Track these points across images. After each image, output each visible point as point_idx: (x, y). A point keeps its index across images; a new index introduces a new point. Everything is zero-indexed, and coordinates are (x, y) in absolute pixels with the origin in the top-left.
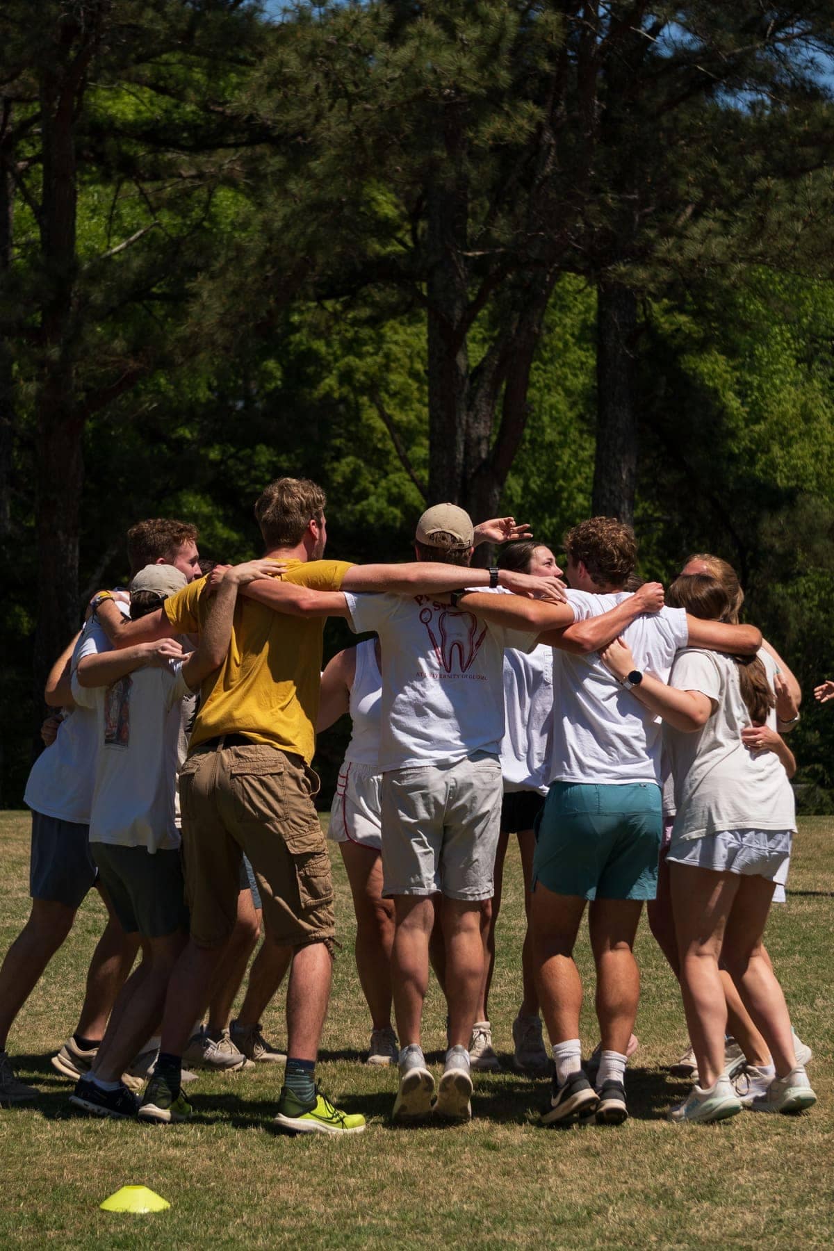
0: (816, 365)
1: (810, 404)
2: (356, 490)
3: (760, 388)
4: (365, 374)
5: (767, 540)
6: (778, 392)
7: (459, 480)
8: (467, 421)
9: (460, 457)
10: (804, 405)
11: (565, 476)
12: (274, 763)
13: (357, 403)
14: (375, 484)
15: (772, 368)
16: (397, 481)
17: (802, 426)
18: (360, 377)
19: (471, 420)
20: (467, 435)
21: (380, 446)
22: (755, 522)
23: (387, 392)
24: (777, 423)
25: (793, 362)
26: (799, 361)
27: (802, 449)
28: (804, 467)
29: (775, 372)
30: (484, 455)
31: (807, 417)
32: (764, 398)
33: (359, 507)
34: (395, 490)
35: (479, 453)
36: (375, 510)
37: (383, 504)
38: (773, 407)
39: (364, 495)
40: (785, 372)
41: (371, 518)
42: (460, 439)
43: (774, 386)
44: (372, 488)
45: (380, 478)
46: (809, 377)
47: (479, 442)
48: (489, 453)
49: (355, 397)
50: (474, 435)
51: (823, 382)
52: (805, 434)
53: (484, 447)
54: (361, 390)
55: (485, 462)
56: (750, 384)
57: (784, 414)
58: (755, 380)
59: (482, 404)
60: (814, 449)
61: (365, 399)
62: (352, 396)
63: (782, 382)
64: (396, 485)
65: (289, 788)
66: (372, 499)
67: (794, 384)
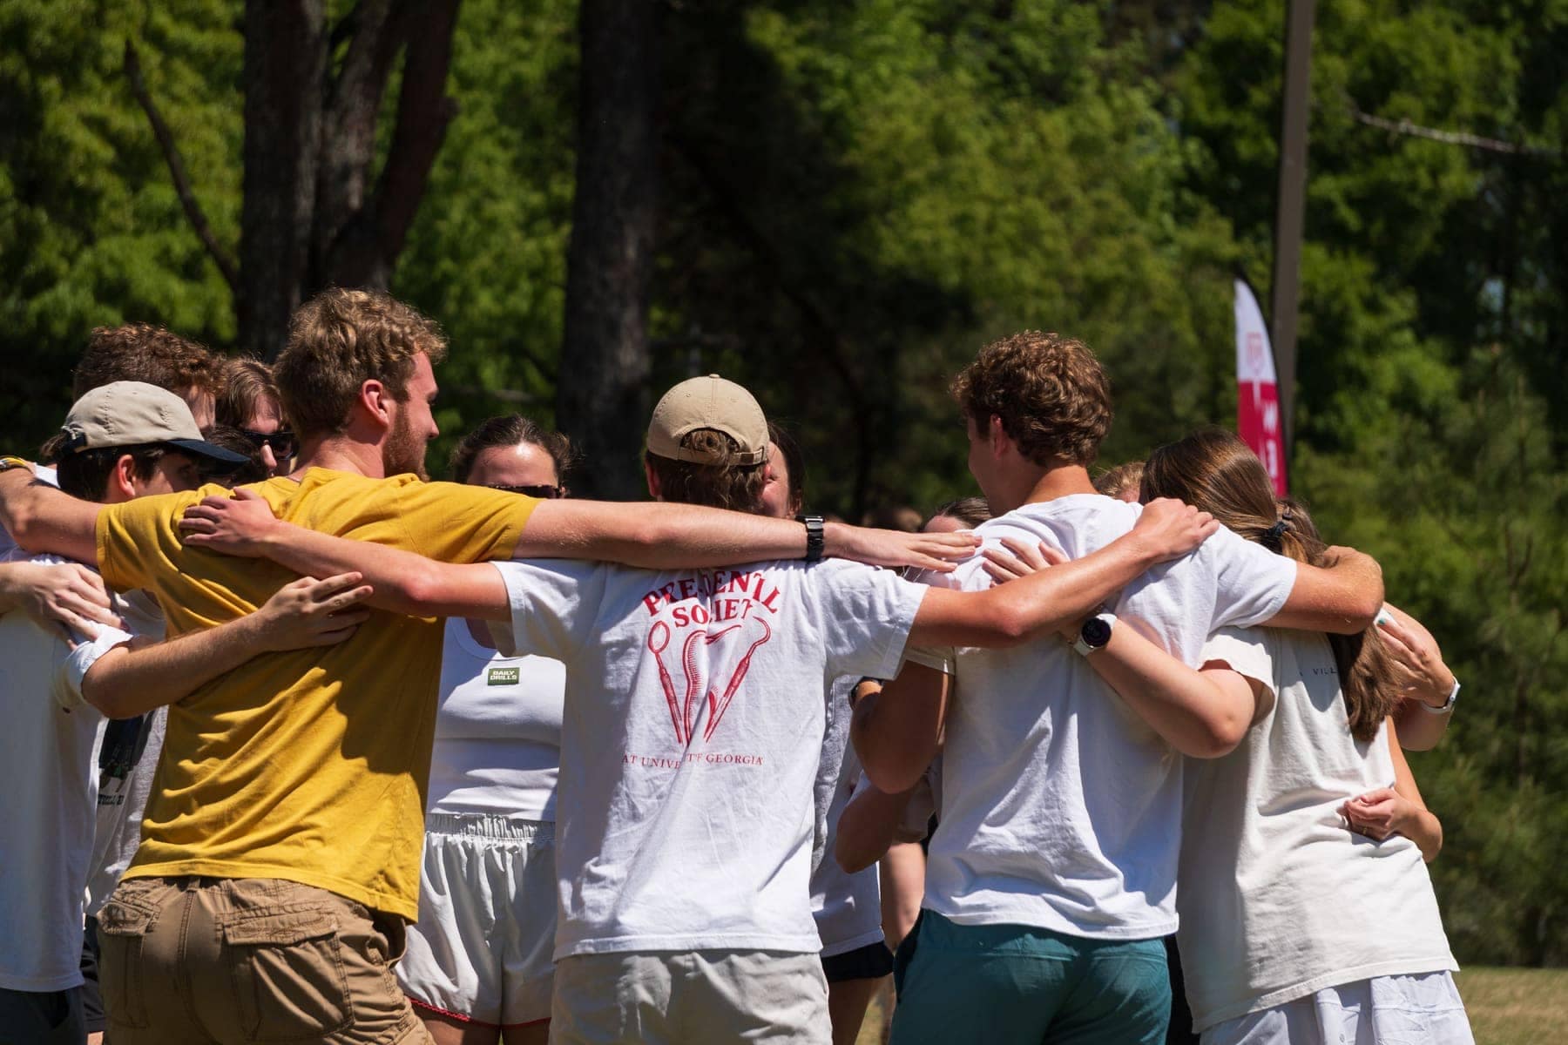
0: (961, 38)
1: (951, 119)
2: (31, 269)
3: (847, 82)
4: (55, 31)
5: (914, 394)
6: (887, 90)
7: (304, 251)
8: (323, 131)
9: (305, 204)
10: (939, 121)
11: (455, 253)
12: (316, 916)
13: (35, 91)
14: (71, 259)
15: (875, 41)
16: (117, 254)
17: (934, 163)
18: (42, 37)
19: (331, 128)
20: (322, 157)
21: (81, 180)
22: (888, 356)
23: (97, 68)
24: (882, 154)
25: (916, 31)
26: (929, 28)
27: (933, 208)
28: (936, 245)
29: (881, 51)
30: (355, 202)
31: (944, 142)
32: (856, 101)
33: (35, 306)
34: (109, 272)
35: (347, 196)
36: (69, 309)
37: (84, 299)
38: (875, 122)
39: (47, 280)
40: (898, 51)
41: (60, 328)
42: (306, 166)
43: (877, 79)
44: (63, 267)
45: (80, 248)
46: (947, 62)
47: (345, 173)
48: (365, 199)
49: (33, 79)
50: (336, 160)
51: (975, 74)
52: (938, 179)
53: (355, 185)
54: (43, 65)
55: (357, 218)
56: (827, 76)
57: (897, 136)
58: (837, 65)
59: (354, 97)
60: (957, 209)
61: (51, 84)
62: (25, 77)
63: (895, 72)
64: (112, 261)
65: (349, 963)
66: (63, 290)
67: (919, 76)
